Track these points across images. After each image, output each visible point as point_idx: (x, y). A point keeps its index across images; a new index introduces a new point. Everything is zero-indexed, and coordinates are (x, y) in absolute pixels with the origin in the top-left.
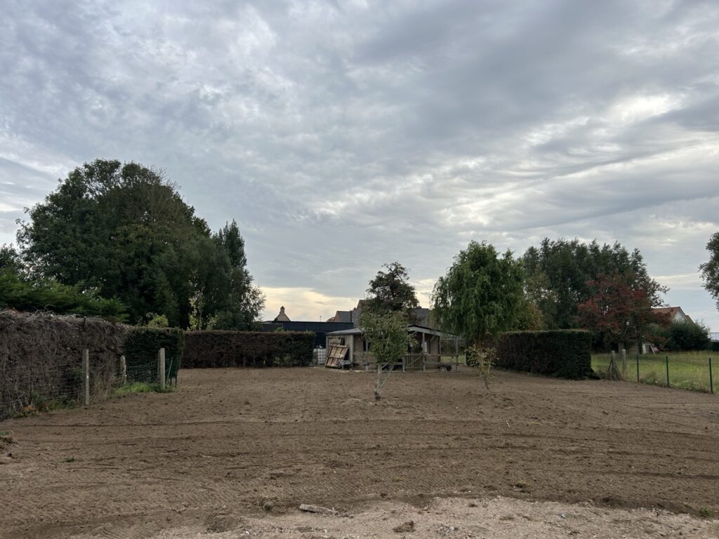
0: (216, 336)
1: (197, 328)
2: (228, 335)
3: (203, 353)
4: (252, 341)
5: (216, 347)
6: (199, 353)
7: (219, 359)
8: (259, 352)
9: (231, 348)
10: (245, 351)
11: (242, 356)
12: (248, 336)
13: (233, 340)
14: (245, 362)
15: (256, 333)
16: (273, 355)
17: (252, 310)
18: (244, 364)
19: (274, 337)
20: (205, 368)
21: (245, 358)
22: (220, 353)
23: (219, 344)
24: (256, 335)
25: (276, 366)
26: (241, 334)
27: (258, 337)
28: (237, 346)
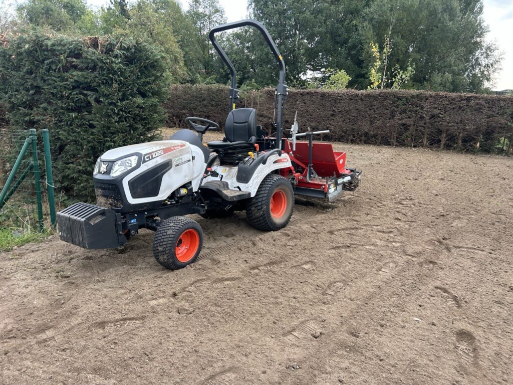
0: (399, 98)
1: (379, 87)
2: (419, 96)
3: (378, 123)
4: (460, 108)
5: (398, 116)
6: (372, 123)
7: (400, 134)
8: (470, 127)
9: (421, 117)
10: (445, 123)
11: (440, 132)
12: (453, 99)
13: (427, 106)
14: (443, 141)
15: (470, 95)
16: (495, 135)
17: (482, 72)
18: (442, 146)
19: (502, 104)
20: (380, 144)
21: (444, 135)
22: (404, 125)
23: (404, 112)
24: (468, 99)
25: (501, 152)
26: (441, 97)
27: (472, 103)
28: (433, 116)
